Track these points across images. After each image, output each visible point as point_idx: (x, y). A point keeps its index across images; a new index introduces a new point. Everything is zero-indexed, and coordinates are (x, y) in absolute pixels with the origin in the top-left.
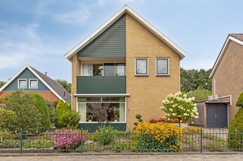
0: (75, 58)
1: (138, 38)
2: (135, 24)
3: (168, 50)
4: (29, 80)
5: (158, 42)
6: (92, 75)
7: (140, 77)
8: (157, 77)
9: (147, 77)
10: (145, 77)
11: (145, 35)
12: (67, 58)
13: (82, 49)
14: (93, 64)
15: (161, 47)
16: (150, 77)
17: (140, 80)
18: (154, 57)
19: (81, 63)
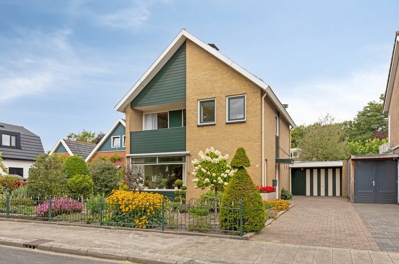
0: (129, 109)
1: (201, 72)
2: (198, 52)
3: (244, 82)
4: (123, 136)
5: (229, 74)
6: (156, 129)
7: (204, 127)
8: (228, 125)
9: (214, 127)
10: (211, 127)
11: (211, 66)
12: (117, 110)
13: (136, 97)
14: (158, 114)
15: (234, 80)
16: (217, 126)
17: (204, 131)
18: (223, 96)
19: (144, 114)
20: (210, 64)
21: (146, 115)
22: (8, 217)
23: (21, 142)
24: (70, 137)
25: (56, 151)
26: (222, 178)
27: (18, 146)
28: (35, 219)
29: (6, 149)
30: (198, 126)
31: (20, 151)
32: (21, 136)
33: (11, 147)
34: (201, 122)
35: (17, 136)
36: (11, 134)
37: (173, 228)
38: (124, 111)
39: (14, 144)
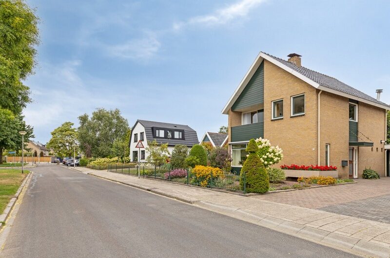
1: (274, 80)
3: (303, 84)
5: (292, 79)
7: (276, 121)
8: (292, 118)
9: (282, 120)
10: (280, 120)
12: (223, 114)
13: (234, 103)
14: (251, 113)
16: (285, 120)
17: (276, 124)
18: (289, 97)
19: (242, 114)
20: (280, 74)
21: (244, 114)
22: (155, 178)
23: (185, 136)
24: (222, 129)
25: (204, 141)
26: (264, 158)
27: (183, 138)
28: (166, 180)
29: (177, 141)
30: (272, 120)
31: (184, 141)
32: (185, 132)
33: (179, 139)
34: (274, 117)
35: (182, 131)
36: (179, 131)
37: (221, 188)
38: (228, 113)
39: (181, 137)
